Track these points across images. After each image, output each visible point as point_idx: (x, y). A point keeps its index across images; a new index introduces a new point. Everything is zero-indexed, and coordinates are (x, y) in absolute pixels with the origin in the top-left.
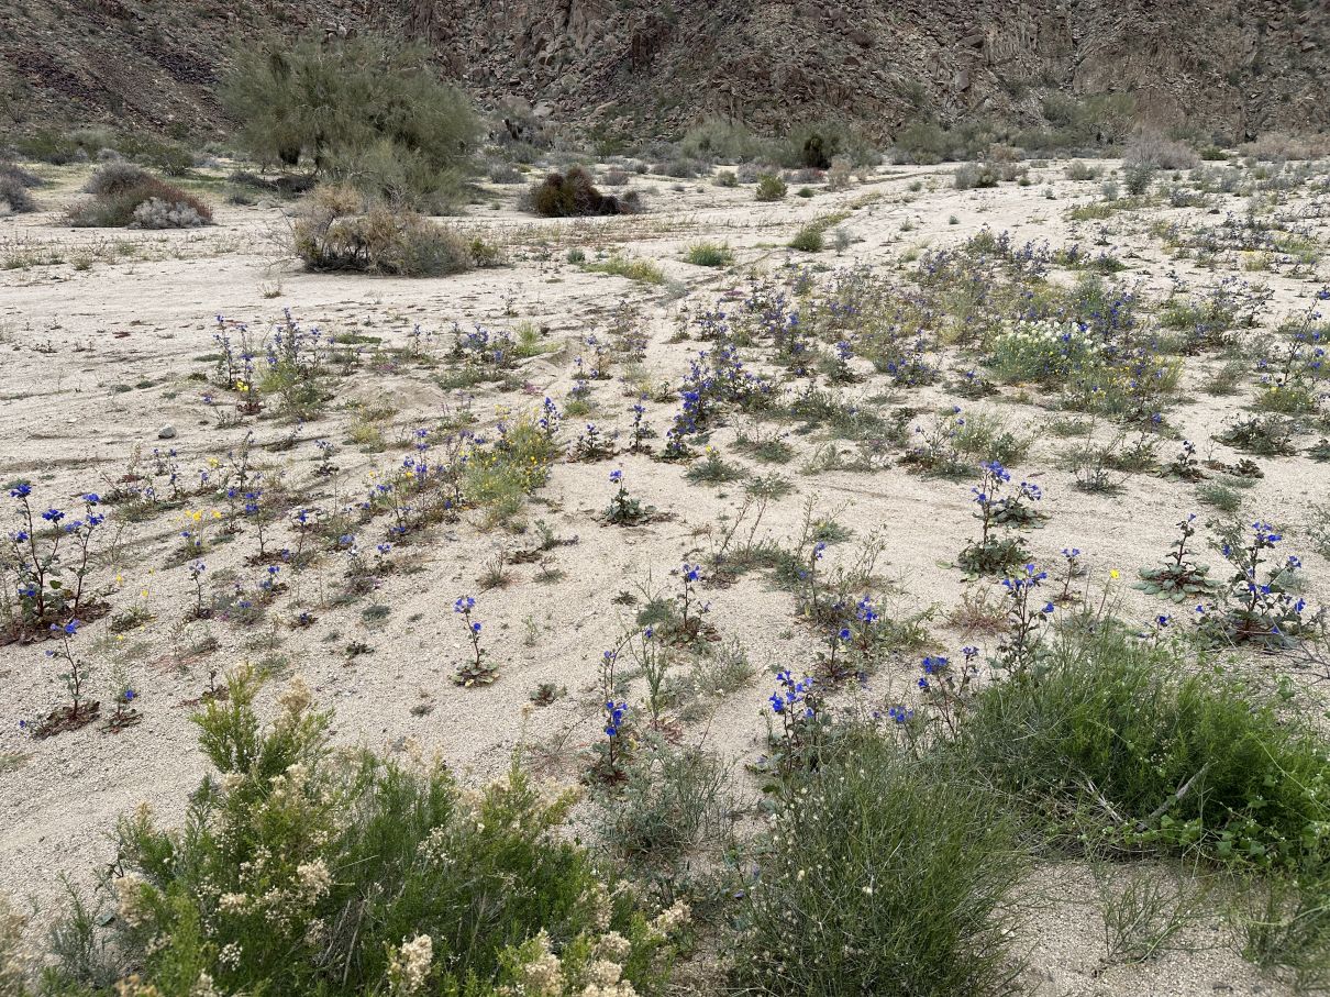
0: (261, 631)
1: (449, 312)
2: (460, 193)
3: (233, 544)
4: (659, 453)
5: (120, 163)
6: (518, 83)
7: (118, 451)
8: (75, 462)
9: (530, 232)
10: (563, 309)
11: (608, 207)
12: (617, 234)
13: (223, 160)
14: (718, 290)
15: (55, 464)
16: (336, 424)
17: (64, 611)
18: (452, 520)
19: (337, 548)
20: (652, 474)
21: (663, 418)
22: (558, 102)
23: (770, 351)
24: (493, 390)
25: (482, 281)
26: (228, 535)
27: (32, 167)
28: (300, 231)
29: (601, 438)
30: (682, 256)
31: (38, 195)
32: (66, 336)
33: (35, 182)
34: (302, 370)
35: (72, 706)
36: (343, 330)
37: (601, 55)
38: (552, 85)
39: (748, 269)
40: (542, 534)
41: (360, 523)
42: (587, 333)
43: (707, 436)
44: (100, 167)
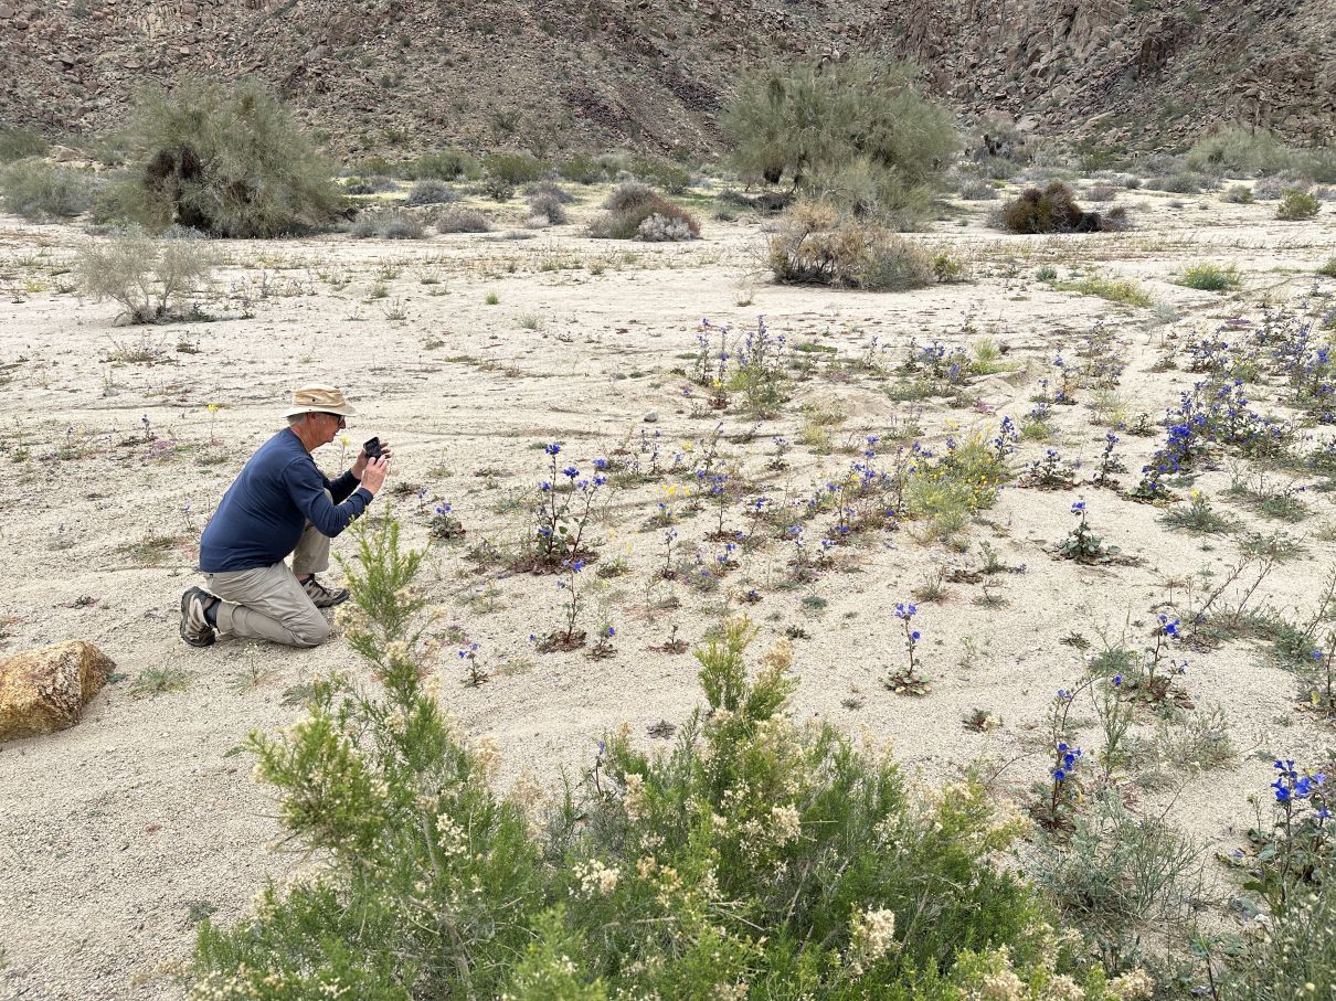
0: (715, 599)
1: (905, 326)
2: (929, 210)
3: (695, 519)
4: (1129, 490)
5: (633, 183)
6: (1005, 97)
7: (613, 428)
8: (581, 433)
9: (998, 247)
10: (1026, 328)
11: (1090, 223)
12: (1097, 252)
13: (714, 180)
14: (1218, 317)
15: (567, 433)
16: (789, 424)
17: (565, 553)
18: (891, 529)
19: (782, 538)
20: (1119, 513)
21: (1137, 455)
22: (1045, 115)
23: (1283, 390)
24: (942, 405)
25: (942, 296)
26: (693, 511)
27: (567, 186)
28: (776, 245)
29: (1060, 466)
30: (1174, 278)
31: (569, 210)
32: (581, 330)
33: (567, 199)
34: (765, 372)
35: (567, 630)
36: (803, 339)
37: (1102, 63)
38: (1041, 97)
39: (1260, 296)
40: (985, 557)
41: (804, 518)
42: (1052, 354)
43: (1192, 478)
44: (618, 187)
